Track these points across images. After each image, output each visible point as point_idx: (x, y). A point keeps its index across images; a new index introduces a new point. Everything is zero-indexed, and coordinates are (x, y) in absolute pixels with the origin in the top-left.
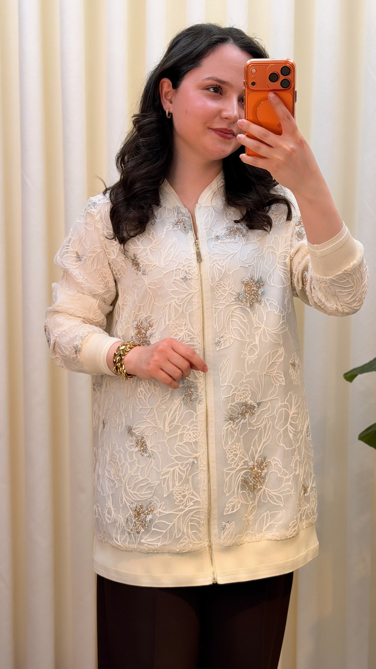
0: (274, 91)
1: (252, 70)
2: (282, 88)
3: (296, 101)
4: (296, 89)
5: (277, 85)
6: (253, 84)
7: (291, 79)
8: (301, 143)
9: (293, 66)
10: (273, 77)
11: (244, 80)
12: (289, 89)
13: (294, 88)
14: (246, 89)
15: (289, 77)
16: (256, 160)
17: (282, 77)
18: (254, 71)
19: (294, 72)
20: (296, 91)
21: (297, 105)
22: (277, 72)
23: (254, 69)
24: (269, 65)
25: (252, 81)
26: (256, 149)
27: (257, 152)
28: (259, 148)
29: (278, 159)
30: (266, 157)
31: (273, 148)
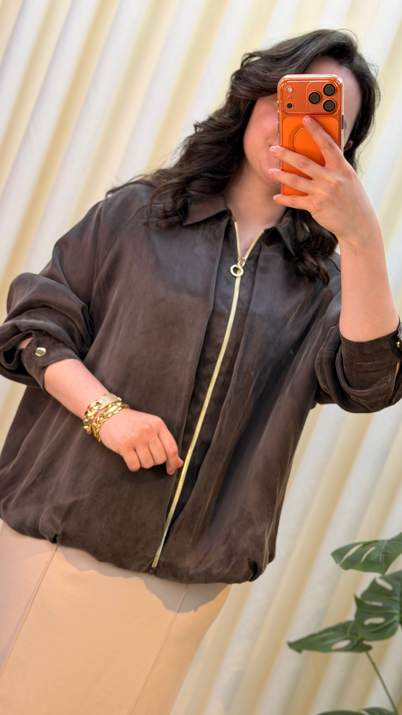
1: (287, 88)
2: (325, 112)
5: (319, 108)
6: (290, 106)
7: (336, 102)
8: (350, 175)
9: (339, 83)
10: (314, 98)
12: (334, 112)
13: (340, 111)
14: (280, 112)
15: (334, 98)
16: (295, 199)
17: (325, 98)
18: (291, 90)
22: (320, 92)
23: (290, 88)
24: (309, 82)
25: (289, 103)
26: (293, 184)
27: (295, 188)
28: (297, 182)
29: (321, 194)
30: (306, 192)
31: (314, 181)
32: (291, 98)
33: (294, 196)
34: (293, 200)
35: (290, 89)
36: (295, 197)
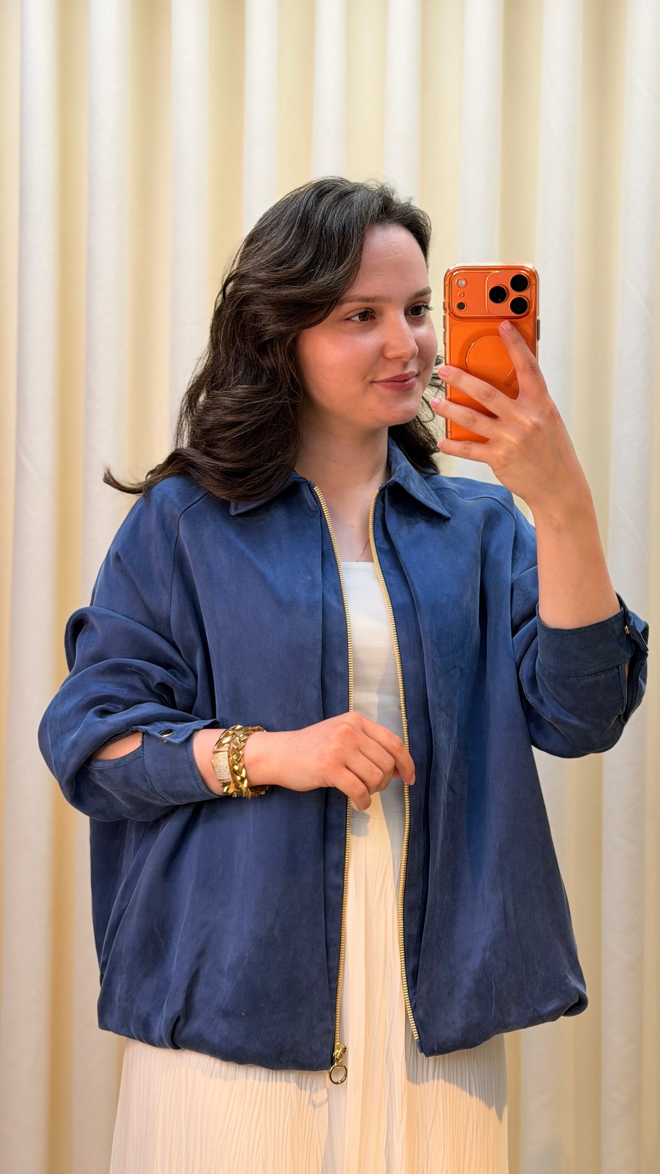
1: (457, 281)
2: (513, 314)
3: (538, 338)
4: (540, 317)
5: (505, 308)
6: (461, 306)
7: (529, 298)
8: (553, 415)
9: (534, 274)
10: (497, 294)
13: (535, 313)
14: (446, 316)
15: (525, 294)
16: (469, 447)
17: (513, 295)
18: (464, 282)
19: (536, 284)
20: (538, 321)
21: (542, 344)
22: (506, 285)
23: (462, 281)
24: (490, 273)
25: (458, 302)
26: (469, 423)
28: (475, 421)
29: (509, 441)
30: (488, 437)
31: (500, 421)
32: (463, 294)
33: (468, 442)
36: (469, 444)
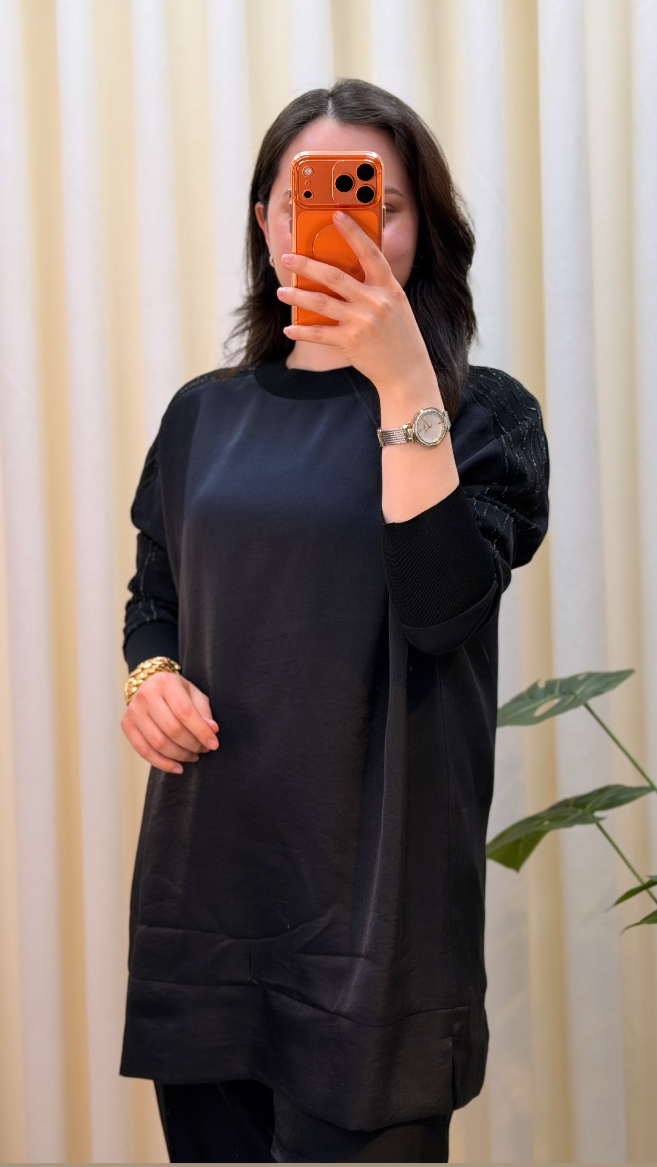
0: (345, 208)
1: (304, 170)
2: (360, 203)
5: (351, 196)
6: (308, 195)
7: (375, 187)
8: (399, 296)
10: (344, 183)
11: (290, 189)
12: (372, 203)
15: (371, 183)
16: (320, 329)
17: (359, 183)
18: (309, 171)
22: (351, 174)
24: (336, 162)
25: (305, 191)
26: (319, 306)
27: (321, 313)
28: (325, 304)
29: (361, 321)
30: (338, 319)
31: (350, 303)
32: (309, 183)
33: (318, 326)
34: (316, 332)
35: (307, 170)
36: (320, 327)
